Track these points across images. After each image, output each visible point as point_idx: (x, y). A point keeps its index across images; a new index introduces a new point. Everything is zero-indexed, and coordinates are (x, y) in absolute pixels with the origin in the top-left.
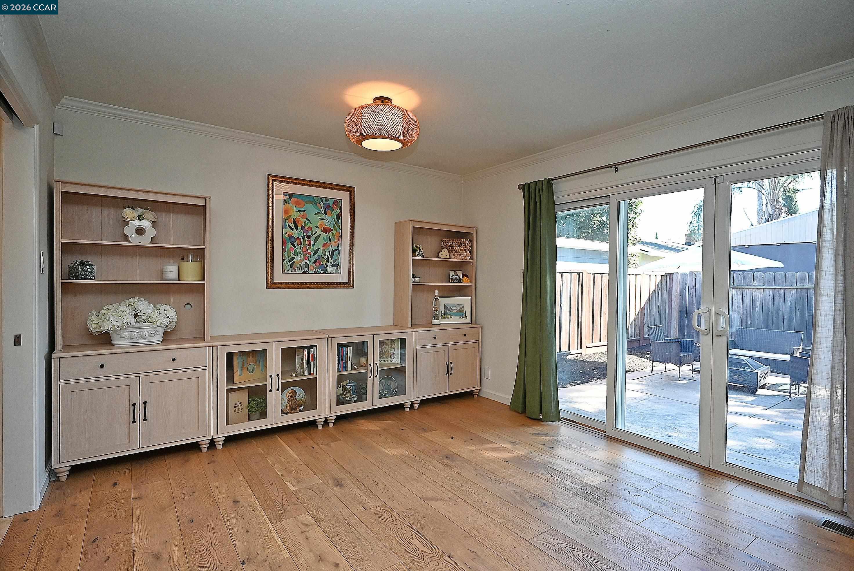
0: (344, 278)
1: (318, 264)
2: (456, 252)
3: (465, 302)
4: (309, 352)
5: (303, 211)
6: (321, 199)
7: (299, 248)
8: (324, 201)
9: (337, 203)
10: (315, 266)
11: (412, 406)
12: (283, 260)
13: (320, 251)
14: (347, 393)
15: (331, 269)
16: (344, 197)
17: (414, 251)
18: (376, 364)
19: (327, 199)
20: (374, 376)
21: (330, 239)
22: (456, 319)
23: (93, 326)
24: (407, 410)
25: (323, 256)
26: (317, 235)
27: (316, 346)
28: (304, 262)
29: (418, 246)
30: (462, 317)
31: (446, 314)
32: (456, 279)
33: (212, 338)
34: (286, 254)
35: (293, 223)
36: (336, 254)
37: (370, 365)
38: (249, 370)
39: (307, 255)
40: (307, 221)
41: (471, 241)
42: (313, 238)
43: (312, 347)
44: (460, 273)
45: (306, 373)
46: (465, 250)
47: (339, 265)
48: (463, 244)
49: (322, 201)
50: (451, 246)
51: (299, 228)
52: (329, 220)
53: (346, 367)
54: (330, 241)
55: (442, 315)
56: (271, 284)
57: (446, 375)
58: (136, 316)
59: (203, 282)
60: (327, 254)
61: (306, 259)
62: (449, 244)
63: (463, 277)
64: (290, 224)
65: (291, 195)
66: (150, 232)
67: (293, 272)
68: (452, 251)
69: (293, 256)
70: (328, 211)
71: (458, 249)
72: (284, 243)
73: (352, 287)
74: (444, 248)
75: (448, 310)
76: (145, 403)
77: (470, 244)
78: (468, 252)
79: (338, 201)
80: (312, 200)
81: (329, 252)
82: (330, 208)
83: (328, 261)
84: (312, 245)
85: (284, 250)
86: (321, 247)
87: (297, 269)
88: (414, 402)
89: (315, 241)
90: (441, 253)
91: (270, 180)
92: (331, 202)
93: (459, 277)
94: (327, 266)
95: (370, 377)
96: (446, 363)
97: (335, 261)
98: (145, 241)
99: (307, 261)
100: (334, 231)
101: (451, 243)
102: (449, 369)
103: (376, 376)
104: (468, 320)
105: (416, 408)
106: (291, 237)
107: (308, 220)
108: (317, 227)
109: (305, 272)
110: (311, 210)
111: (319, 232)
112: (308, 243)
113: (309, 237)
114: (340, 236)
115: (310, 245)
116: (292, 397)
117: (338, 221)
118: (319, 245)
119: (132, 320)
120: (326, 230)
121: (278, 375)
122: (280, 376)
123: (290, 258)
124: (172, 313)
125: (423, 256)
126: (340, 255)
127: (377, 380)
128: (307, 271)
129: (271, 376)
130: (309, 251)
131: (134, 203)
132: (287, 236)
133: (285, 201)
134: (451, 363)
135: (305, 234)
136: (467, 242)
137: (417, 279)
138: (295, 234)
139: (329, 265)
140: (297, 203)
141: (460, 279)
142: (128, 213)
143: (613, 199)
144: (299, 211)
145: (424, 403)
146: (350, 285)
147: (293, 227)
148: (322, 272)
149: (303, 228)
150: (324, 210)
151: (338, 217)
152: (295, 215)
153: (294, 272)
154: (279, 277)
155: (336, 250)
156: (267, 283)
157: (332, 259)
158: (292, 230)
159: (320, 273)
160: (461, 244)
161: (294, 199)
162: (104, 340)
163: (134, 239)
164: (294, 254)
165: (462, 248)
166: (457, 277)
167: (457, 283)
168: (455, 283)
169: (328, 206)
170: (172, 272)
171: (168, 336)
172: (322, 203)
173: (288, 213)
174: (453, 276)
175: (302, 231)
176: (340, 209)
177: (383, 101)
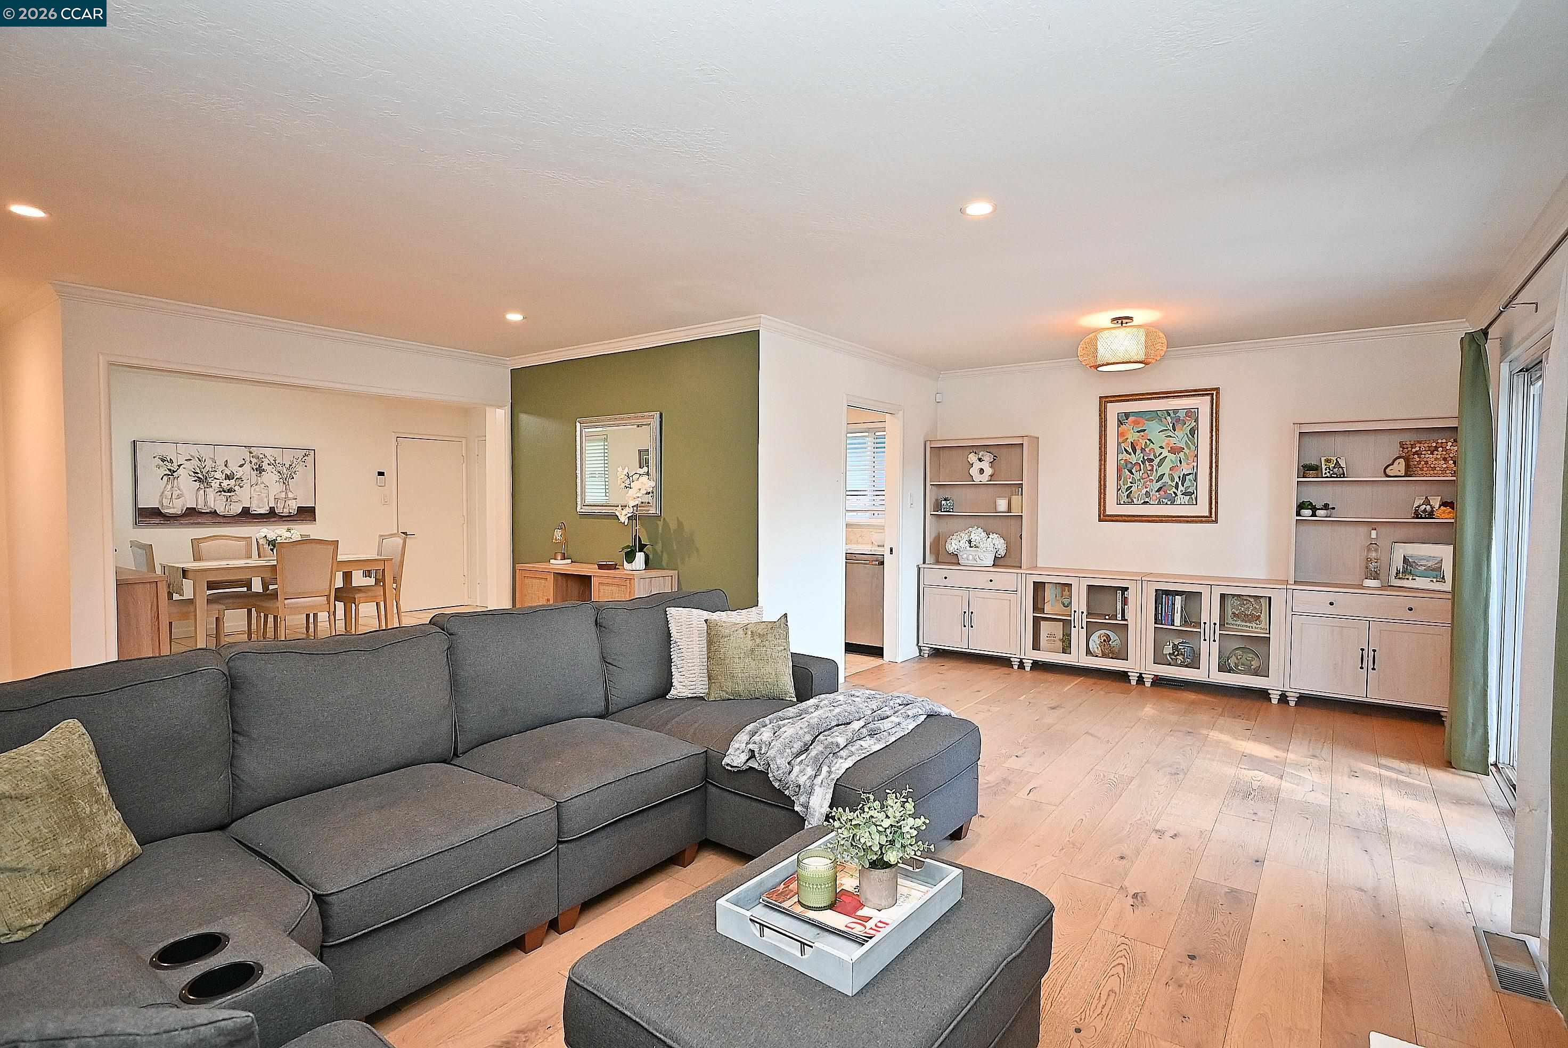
0: (1202, 509)
1: (1162, 493)
2: (1426, 463)
3: (1444, 552)
4: (1122, 594)
5: (1144, 431)
6: (1168, 413)
7: (1138, 475)
8: (1172, 415)
9: (1192, 414)
10: (1158, 496)
12: (1118, 490)
13: (1166, 476)
14: (1178, 655)
15: (1180, 498)
16: (1203, 404)
18: (1215, 624)
19: (1175, 411)
20: (1212, 640)
21: (1180, 461)
22: (1421, 583)
24: (1274, 701)
25: (1170, 483)
26: (1162, 457)
27: (1130, 589)
28: (1144, 491)
29: (1333, 458)
30: (1435, 580)
31: (1406, 571)
32: (1425, 511)
34: (1121, 482)
35: (1130, 446)
36: (1190, 480)
37: (1205, 623)
38: (1064, 604)
39: (1148, 483)
40: (1148, 441)
42: (1157, 461)
43: (1127, 589)
44: (1436, 503)
45: (1119, 616)
46: (1445, 459)
47: (1194, 493)
48: (1440, 449)
49: (1169, 415)
50: (1416, 453)
51: (1138, 451)
52: (1180, 437)
53: (1173, 621)
54: (1181, 464)
55: (1398, 572)
56: (1104, 517)
57: (1362, 668)
58: (970, 542)
59: (1022, 514)
60: (1177, 479)
61: (1146, 488)
62: (1414, 450)
63: (1439, 508)
64: (1127, 448)
65: (1127, 415)
66: (988, 471)
67: (1129, 503)
68: (1419, 462)
69: (1129, 485)
70: (1178, 426)
71: (1430, 458)
72: (1119, 470)
73: (1215, 522)
74: (1401, 457)
75: (1408, 568)
76: (972, 613)
78: (1450, 462)
79: (1193, 410)
80: (1154, 415)
81: (1179, 477)
82: (1181, 422)
83: (1177, 488)
84: (1154, 470)
85: (1119, 478)
86: (1167, 472)
87: (1134, 500)
88: (1287, 694)
89: (1159, 465)
90: (1391, 467)
91: (1103, 402)
92: (1182, 414)
93: (1432, 508)
94: (1176, 495)
95: (1205, 640)
96: (1363, 649)
97: (1187, 488)
98: (984, 478)
99: (1148, 490)
100: (1186, 450)
101: (1417, 449)
102: (1368, 659)
103: (1214, 641)
104: (1447, 586)
105: (1292, 703)
106: (1127, 462)
107: (1149, 440)
108: (1162, 447)
109: (1144, 503)
110: (1154, 429)
111: (1165, 453)
112: (1149, 468)
113: (1151, 460)
114: (1197, 456)
115: (1152, 470)
116: (1104, 641)
117: (1193, 437)
118: (1165, 469)
120: (1173, 451)
121: (1083, 612)
122: (1086, 614)
123: (1126, 487)
125: (1345, 475)
126: (1196, 480)
127: (1214, 646)
128: (1148, 502)
129: (1076, 612)
130: (1150, 478)
131: (974, 449)
132: (1122, 462)
133: (1120, 423)
134: (1374, 651)
135: (1146, 458)
136: (1450, 444)
138: (1133, 459)
139: (1179, 493)
140: (1136, 423)
141: (1432, 511)
142: (972, 458)
144: (1137, 432)
146: (1211, 518)
147: (1130, 450)
148: (1169, 503)
149: (1143, 450)
150: (1171, 425)
151: (1193, 432)
152: (1132, 436)
153: (1132, 503)
154: (1112, 508)
155: (1190, 474)
156: (1099, 516)
157: (1183, 486)
158: (1130, 454)
159: (1167, 504)
160: (1436, 448)
161: (1131, 419)
162: (954, 560)
163: (978, 478)
164: (1131, 483)
165: (1439, 457)
166: (1428, 508)
167: (1425, 518)
168: (1422, 518)
169: (1178, 420)
170: (1002, 505)
171: (998, 562)
172: (1168, 418)
173: (1124, 436)
174: (1419, 507)
175: (1142, 455)
176: (1196, 420)
177: (1121, 321)
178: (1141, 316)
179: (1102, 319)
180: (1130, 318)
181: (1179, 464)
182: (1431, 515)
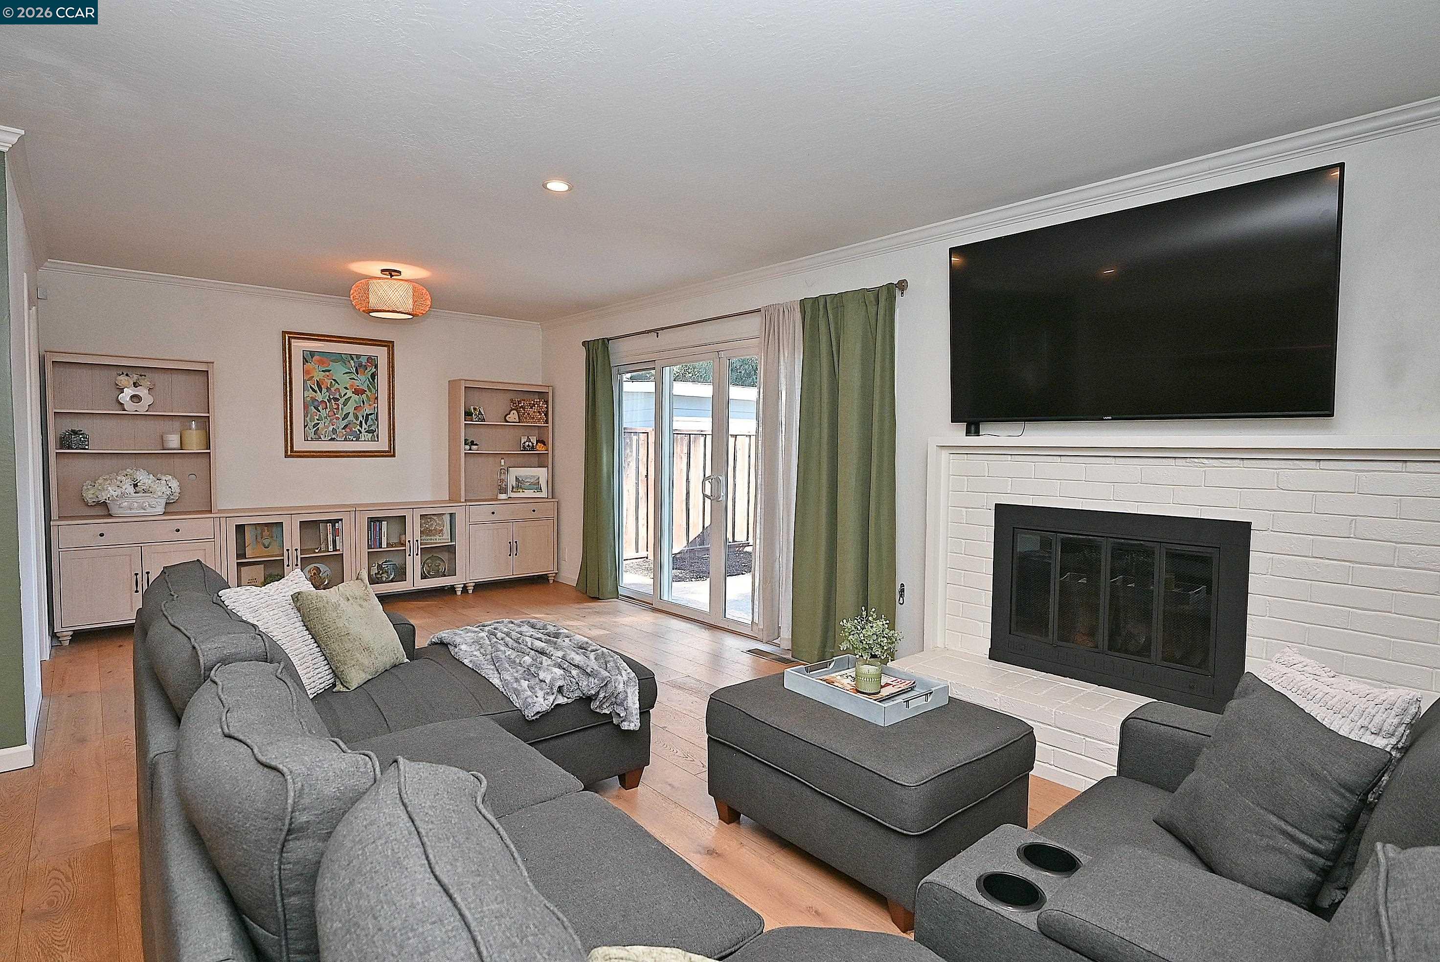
0: (382, 445)
1: (348, 430)
2: (528, 414)
3: (542, 473)
4: (333, 526)
5: (329, 371)
6: (351, 356)
7: (324, 413)
8: (355, 359)
9: (373, 361)
10: (345, 433)
11: (465, 589)
12: (305, 427)
13: (351, 415)
14: (382, 573)
15: (364, 436)
16: (381, 353)
17: (468, 414)
18: (417, 541)
19: (358, 356)
20: (415, 554)
21: (363, 402)
22: (529, 493)
23: (89, 496)
24: (459, 593)
25: (355, 421)
26: (346, 397)
27: (341, 520)
28: (331, 428)
29: (477, 408)
30: (536, 491)
31: (518, 487)
32: (529, 446)
33: (220, 511)
34: (308, 419)
35: (316, 385)
36: (372, 419)
37: (409, 541)
38: (264, 545)
39: (335, 420)
40: (333, 382)
41: (547, 402)
42: (342, 400)
43: (337, 521)
44: (534, 440)
45: (331, 548)
46: (539, 412)
47: (375, 431)
48: (536, 406)
49: (353, 359)
50: (522, 407)
51: (324, 390)
52: (362, 380)
53: (381, 544)
54: (364, 404)
55: (513, 488)
56: (291, 453)
57: (510, 555)
58: (135, 486)
59: (208, 451)
60: (361, 418)
61: (333, 425)
62: (520, 405)
63: (537, 443)
64: (313, 386)
65: (312, 354)
66: (147, 399)
67: (317, 440)
68: (524, 414)
69: (316, 422)
70: (360, 370)
71: (531, 411)
72: (306, 407)
73: (394, 456)
74: (514, 410)
75: (520, 484)
76: (148, 573)
77: (546, 406)
78: (543, 414)
79: (373, 358)
80: (339, 358)
81: (363, 416)
82: (363, 367)
83: (361, 426)
84: (340, 409)
85: (306, 415)
86: (352, 410)
87: (322, 436)
88: (467, 585)
89: (345, 404)
90: (508, 416)
91: (287, 338)
92: (364, 360)
93: (533, 444)
94: (361, 432)
95: (410, 555)
96: (510, 543)
97: (370, 426)
98: (142, 408)
99: (334, 427)
100: (368, 393)
101: (522, 404)
102: (513, 548)
103: (417, 555)
104: (544, 494)
105: (470, 592)
106: (314, 400)
107: (334, 380)
108: (346, 388)
109: (332, 439)
110: (339, 371)
111: (349, 393)
112: (335, 407)
113: (336, 400)
114: (377, 398)
115: (338, 409)
116: (314, 574)
117: (374, 381)
118: (350, 408)
119: (131, 490)
120: (357, 392)
121: (296, 550)
122: (299, 551)
123: (313, 423)
124: (175, 484)
125: (484, 420)
126: (377, 419)
127: (418, 559)
128: (334, 438)
129: (288, 550)
130: (336, 416)
131: (128, 371)
132: (309, 399)
133: (305, 361)
134: (516, 542)
135: (331, 397)
136: (541, 403)
137: (474, 447)
138: (319, 397)
139: (363, 430)
140: (321, 362)
141: (533, 446)
142: (123, 380)
143: (658, 365)
144: (323, 371)
145: (480, 587)
146: (390, 453)
147: (316, 389)
148: (354, 439)
149: (328, 389)
150: (354, 369)
151: (373, 376)
152: (318, 375)
153: (319, 439)
154: (300, 444)
155: (371, 414)
156: (286, 452)
157: (366, 424)
158: (316, 392)
159: (352, 440)
160: (534, 405)
161: (316, 357)
162: (104, 509)
163: (130, 407)
164: (318, 420)
165: (536, 410)
166: (530, 443)
167: (530, 451)
168: (527, 450)
169: (360, 365)
170: (173, 441)
171: (171, 507)
172: (352, 361)
173: (309, 374)
174: (524, 443)
175: (328, 394)
176: (376, 367)
177: (391, 273)
178: (409, 272)
179: (374, 268)
180: (399, 272)
181: (362, 405)
182: (533, 448)
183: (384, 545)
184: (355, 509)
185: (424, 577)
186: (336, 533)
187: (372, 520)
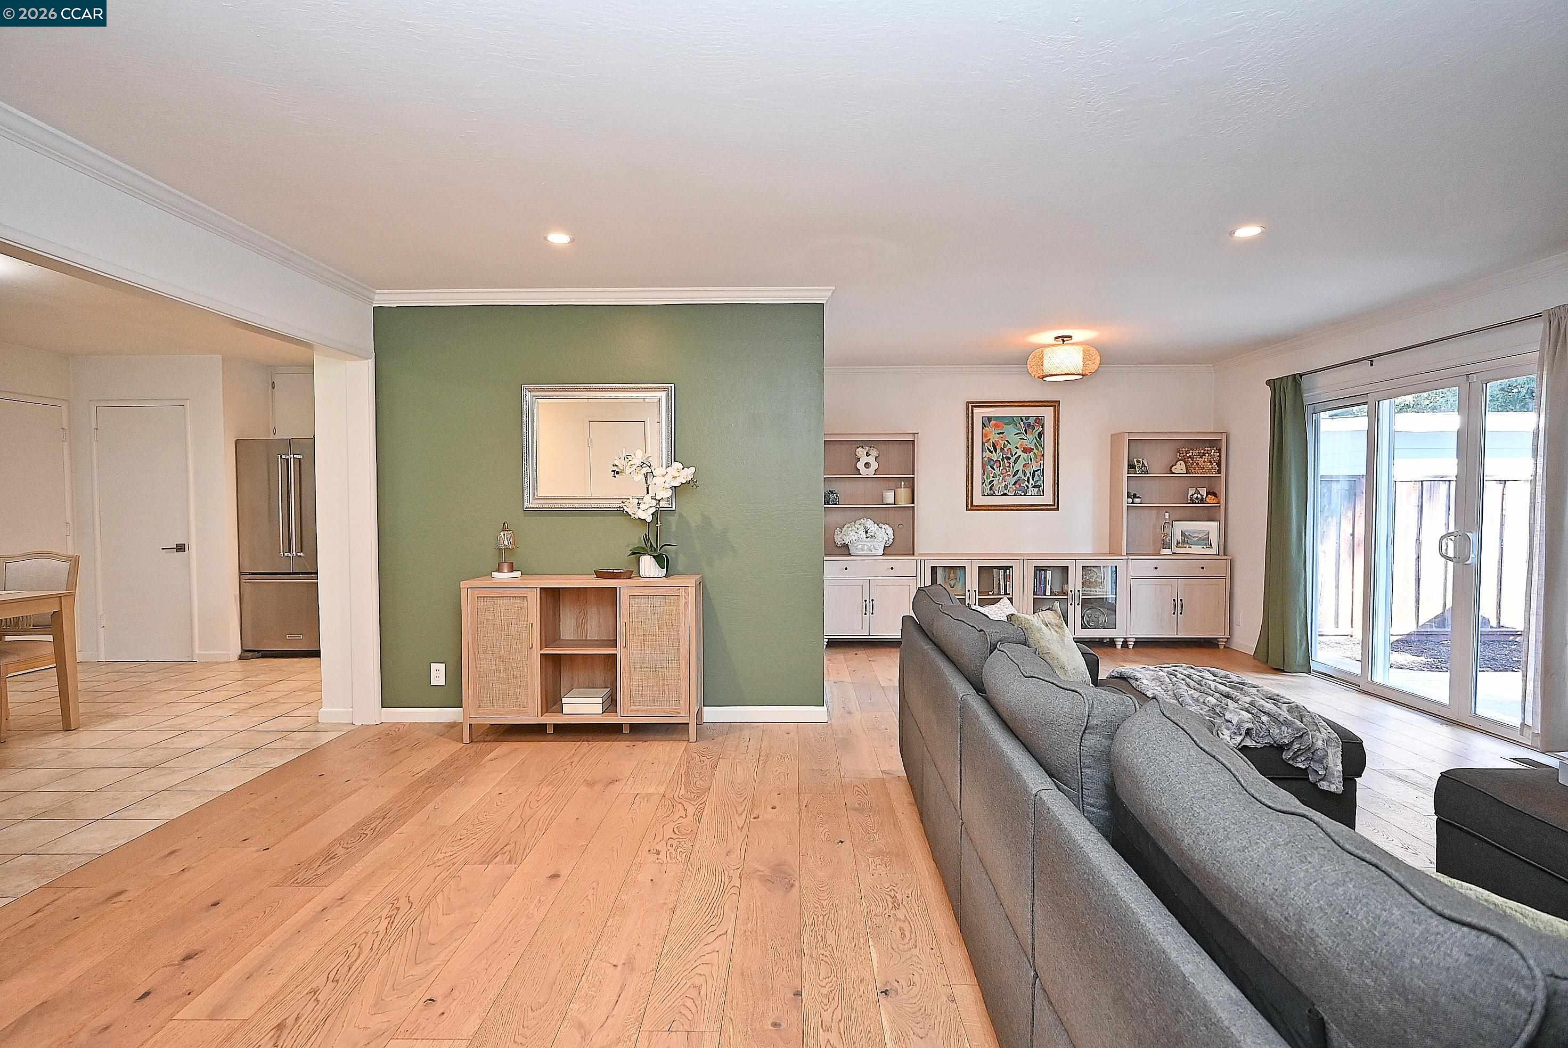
0: (1048, 499)
1: (1017, 486)
2: (1198, 464)
3: (1212, 528)
4: (1005, 572)
5: (1003, 433)
6: (1021, 419)
7: (997, 471)
8: (1025, 421)
9: (1039, 421)
10: (1015, 488)
11: (1125, 644)
12: (983, 483)
13: (1020, 471)
15: (1032, 491)
16: (1047, 414)
17: (1131, 466)
18: (1079, 591)
19: (1027, 418)
20: (1076, 604)
21: (1031, 459)
22: (1196, 549)
23: (838, 540)
24: (1119, 647)
25: (1023, 478)
26: (1017, 456)
27: (1012, 567)
28: (1003, 485)
29: (1141, 460)
30: (1205, 547)
31: (1184, 542)
32: (1197, 498)
33: (920, 555)
34: (985, 477)
35: (992, 446)
36: (1038, 475)
37: (1071, 591)
38: (951, 585)
39: (1007, 477)
40: (1006, 443)
41: (1219, 451)
42: (1013, 459)
43: (1008, 568)
44: (1203, 492)
45: (1002, 592)
46: (1210, 462)
47: (1041, 486)
48: (1207, 455)
49: (1022, 421)
50: (1190, 457)
51: (999, 450)
52: (1030, 440)
53: (1045, 591)
55: (1178, 543)
56: (971, 507)
57: (1174, 614)
58: (867, 532)
59: (913, 505)
60: (1028, 475)
61: (1005, 481)
62: (1188, 455)
63: (1207, 496)
64: (989, 447)
65: (990, 419)
66: (874, 465)
67: (992, 495)
68: (1192, 464)
69: (992, 479)
70: (1029, 431)
71: (1200, 461)
72: (984, 466)
73: (1057, 509)
74: (1181, 460)
75: (1186, 539)
76: (873, 600)
77: (1218, 454)
78: (1215, 464)
79: (1040, 418)
80: (1011, 421)
81: (1030, 473)
82: (1031, 427)
83: (1028, 482)
84: (1011, 467)
85: (983, 474)
86: (1021, 468)
87: (996, 492)
88: (1128, 640)
89: (1015, 462)
90: (1174, 467)
91: (970, 407)
92: (1032, 421)
93: (1202, 496)
94: (1028, 487)
95: (1071, 604)
96: (1174, 600)
97: (1036, 482)
98: (870, 472)
99: (1006, 483)
100: (1035, 451)
101: (1191, 454)
102: (1178, 606)
103: (1078, 604)
104: (1214, 551)
105: (1131, 647)
106: (990, 460)
107: (1007, 441)
108: (1017, 448)
109: (1005, 494)
110: (1011, 432)
111: (1019, 452)
112: (1007, 465)
113: (1009, 458)
114: (1043, 455)
115: (1009, 467)
117: (1040, 439)
118: (1019, 466)
119: (864, 535)
120: (1025, 451)
121: (975, 591)
122: (977, 592)
123: (989, 481)
124: (890, 531)
125: (1147, 472)
126: (1043, 475)
127: (1079, 608)
128: (1006, 494)
129: (969, 591)
130: (1008, 473)
131: (862, 444)
132: (986, 459)
133: (984, 425)
134: (1181, 600)
135: (1004, 456)
136: (1213, 451)
137: (1137, 500)
138: (995, 457)
139: (1030, 486)
140: (996, 426)
141: (1202, 498)
142: (861, 452)
143: (1370, 399)
144: (998, 434)
145: (1142, 642)
146: (1055, 506)
147: (992, 450)
148: (1023, 494)
149: (1002, 449)
150: (1024, 429)
151: (1040, 435)
152: (994, 437)
153: (993, 494)
154: (978, 500)
155: (1038, 470)
156: (967, 506)
157: (1033, 480)
158: (992, 452)
159: (1021, 495)
160: (1204, 454)
161: (993, 422)
162: (845, 550)
163: (864, 472)
164: (993, 477)
165: (1206, 460)
166: (1199, 496)
167: (1198, 503)
168: (1196, 503)
169: (1029, 425)
170: (889, 497)
171: (887, 550)
172: (1022, 423)
173: (987, 437)
174: (1192, 495)
175: (1001, 453)
176: (1043, 426)
177: (1063, 338)
178: (1079, 335)
179: (1047, 337)
180: (1070, 337)
181: (1030, 462)
182: (1202, 501)
183: (1048, 592)
184: (1023, 559)
185: (1084, 627)
186: (1006, 578)
187: (1038, 569)
